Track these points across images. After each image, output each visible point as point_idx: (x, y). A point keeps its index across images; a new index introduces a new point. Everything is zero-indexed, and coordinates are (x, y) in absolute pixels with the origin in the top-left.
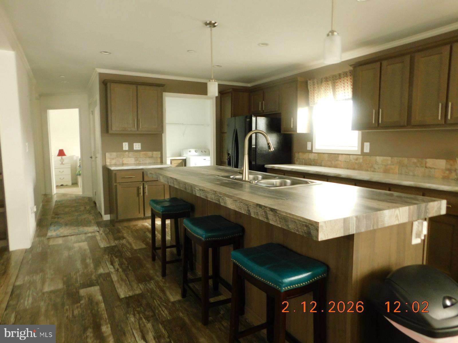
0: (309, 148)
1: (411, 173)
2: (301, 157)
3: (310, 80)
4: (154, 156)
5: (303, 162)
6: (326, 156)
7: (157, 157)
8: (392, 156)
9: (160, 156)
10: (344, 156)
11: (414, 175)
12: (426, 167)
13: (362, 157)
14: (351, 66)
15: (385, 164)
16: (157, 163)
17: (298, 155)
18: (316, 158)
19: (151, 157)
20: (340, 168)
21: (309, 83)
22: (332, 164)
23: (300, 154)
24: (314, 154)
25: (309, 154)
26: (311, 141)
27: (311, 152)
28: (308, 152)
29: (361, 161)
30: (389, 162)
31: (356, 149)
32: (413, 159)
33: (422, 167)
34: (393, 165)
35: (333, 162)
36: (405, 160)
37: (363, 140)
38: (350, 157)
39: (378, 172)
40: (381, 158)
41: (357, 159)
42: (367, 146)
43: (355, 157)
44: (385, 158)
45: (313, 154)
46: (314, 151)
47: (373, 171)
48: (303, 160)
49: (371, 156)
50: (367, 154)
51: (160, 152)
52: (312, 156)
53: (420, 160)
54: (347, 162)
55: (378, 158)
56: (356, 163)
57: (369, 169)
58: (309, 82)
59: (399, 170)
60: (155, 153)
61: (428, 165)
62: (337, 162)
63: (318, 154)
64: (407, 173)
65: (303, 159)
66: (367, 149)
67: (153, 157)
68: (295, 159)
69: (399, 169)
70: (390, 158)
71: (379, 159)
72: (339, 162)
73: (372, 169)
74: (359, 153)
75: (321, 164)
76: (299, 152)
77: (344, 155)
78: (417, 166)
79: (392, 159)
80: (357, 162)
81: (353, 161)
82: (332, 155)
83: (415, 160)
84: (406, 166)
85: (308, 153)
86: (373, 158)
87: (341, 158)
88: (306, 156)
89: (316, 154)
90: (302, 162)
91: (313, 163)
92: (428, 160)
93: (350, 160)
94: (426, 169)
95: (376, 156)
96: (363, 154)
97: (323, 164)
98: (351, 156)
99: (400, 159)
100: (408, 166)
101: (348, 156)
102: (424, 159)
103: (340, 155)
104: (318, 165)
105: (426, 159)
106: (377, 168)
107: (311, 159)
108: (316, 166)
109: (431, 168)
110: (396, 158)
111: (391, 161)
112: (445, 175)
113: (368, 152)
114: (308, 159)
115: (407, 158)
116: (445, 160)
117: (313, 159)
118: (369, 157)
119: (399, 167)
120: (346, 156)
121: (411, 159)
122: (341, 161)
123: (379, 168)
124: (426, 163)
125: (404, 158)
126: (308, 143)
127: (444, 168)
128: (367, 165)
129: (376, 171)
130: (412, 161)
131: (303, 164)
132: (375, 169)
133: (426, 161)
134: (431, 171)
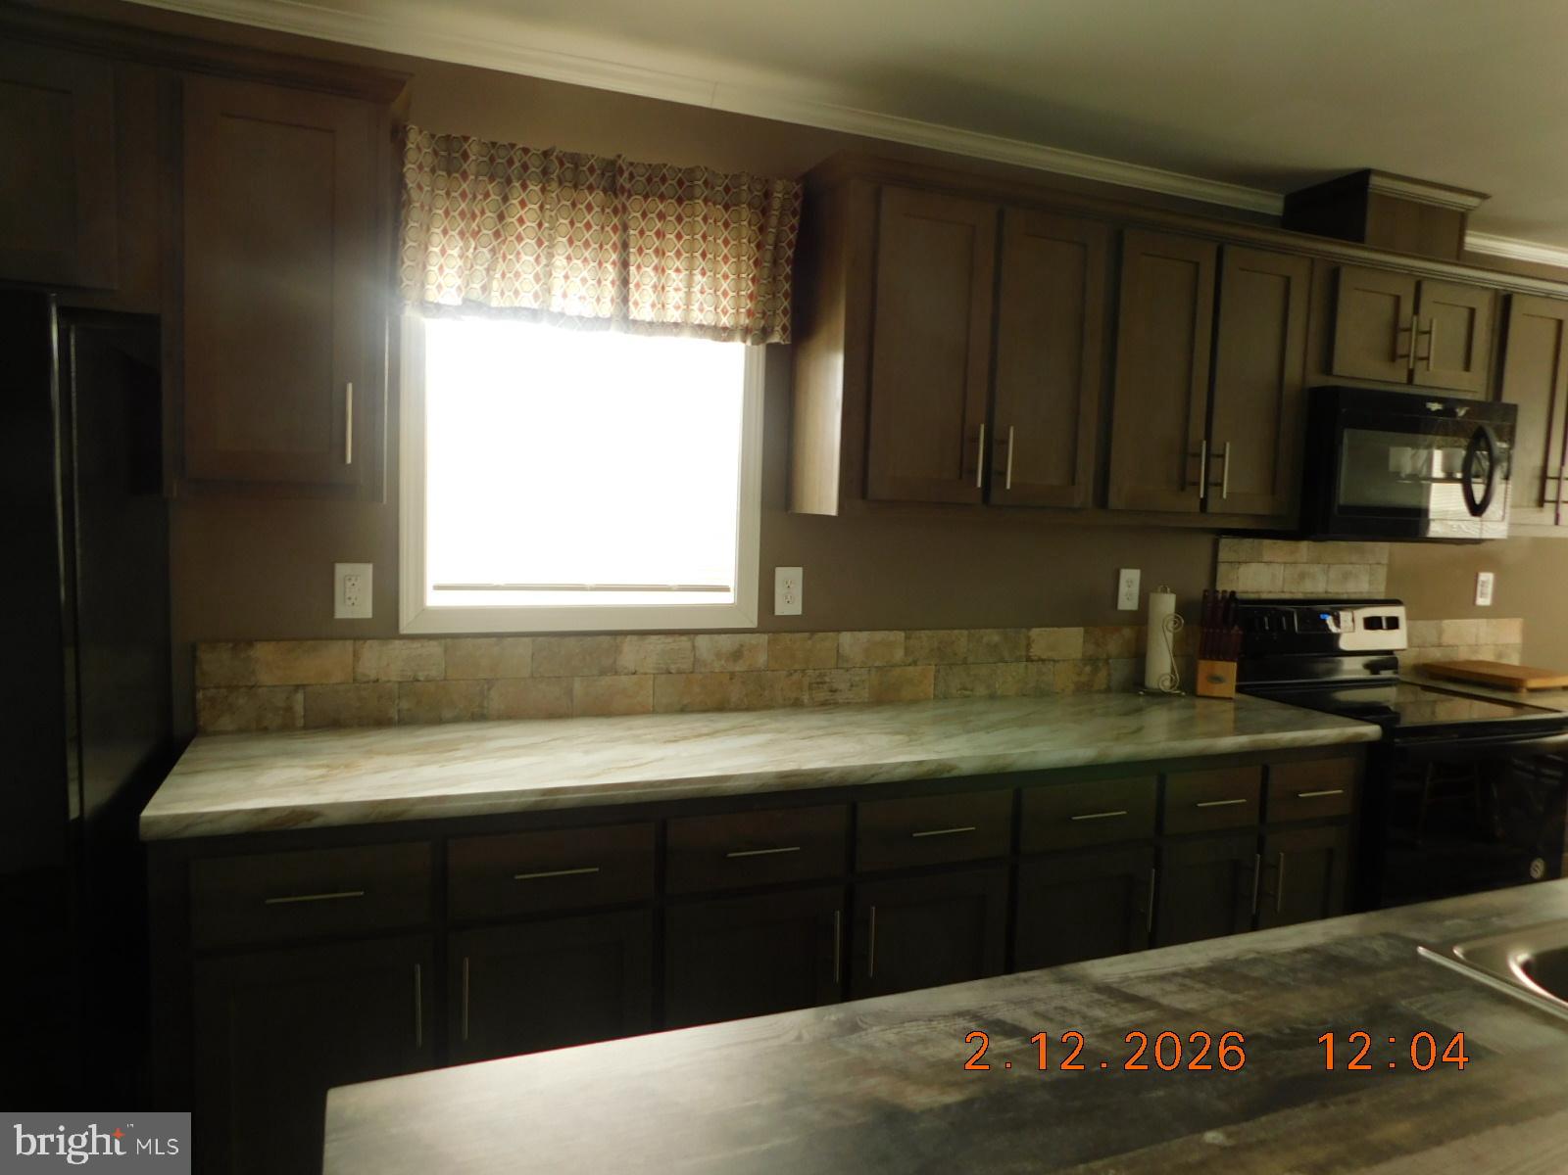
0: (355, 609)
1: (981, 690)
2: (265, 678)
5: (299, 708)
8: (908, 627)
10: (656, 644)
11: (992, 697)
12: (1029, 659)
13: (764, 638)
15: (878, 663)
18: (434, 673)
20: (629, 712)
22: (570, 692)
24: (415, 645)
25: (356, 656)
28: (344, 638)
29: (762, 659)
30: (899, 654)
31: (729, 598)
32: (988, 631)
33: (1018, 660)
34: (915, 663)
35: (578, 686)
36: (961, 639)
37: (773, 555)
38: (694, 647)
39: (847, 704)
40: (864, 636)
41: (737, 655)
42: (790, 583)
43: (726, 643)
44: (879, 636)
45: (397, 643)
46: (408, 624)
47: (825, 704)
48: (300, 697)
49: (813, 632)
50: (789, 624)
52: (381, 662)
53: (1010, 632)
54: (680, 672)
55: (846, 638)
56: (732, 675)
57: (806, 698)
59: (936, 686)
61: (1036, 651)
62: (607, 680)
63: (449, 641)
64: (966, 689)
65: (297, 687)
66: (790, 600)
69: (936, 678)
70: (902, 634)
71: (852, 642)
72: (624, 678)
73: (821, 696)
74: (751, 620)
75: (481, 706)
76: (243, 642)
77: (654, 638)
78: (1002, 660)
79: (907, 638)
80: (739, 667)
81: (717, 666)
82: (571, 642)
83: (993, 636)
84: (965, 662)
85: (349, 644)
86: (825, 642)
87: (630, 655)
88: (328, 664)
89: (435, 648)
90: (289, 709)
91: (405, 705)
92: (1035, 632)
93: (696, 660)
94: (1031, 665)
95: (839, 631)
96: (771, 623)
97: (495, 702)
98: (702, 641)
99: (942, 633)
100: (971, 659)
101: (684, 642)
102: (1024, 630)
103: (629, 637)
104: (447, 714)
105: (1029, 628)
106: (842, 686)
107: (377, 680)
108: (437, 721)
109: (1043, 661)
110: (924, 634)
111: (906, 649)
112: (1084, 679)
113: (800, 613)
114: (355, 680)
115: (965, 632)
116: (1082, 629)
117: (399, 680)
118: (807, 634)
119: (938, 671)
120: (670, 639)
121: (982, 631)
122: (634, 673)
123: (852, 686)
124: (1028, 646)
125: (956, 632)
126: (342, 570)
127: (1079, 656)
128: (796, 677)
129: (840, 701)
130: (985, 640)
131: (300, 722)
132: (835, 691)
133: (1029, 638)
134: (1044, 670)
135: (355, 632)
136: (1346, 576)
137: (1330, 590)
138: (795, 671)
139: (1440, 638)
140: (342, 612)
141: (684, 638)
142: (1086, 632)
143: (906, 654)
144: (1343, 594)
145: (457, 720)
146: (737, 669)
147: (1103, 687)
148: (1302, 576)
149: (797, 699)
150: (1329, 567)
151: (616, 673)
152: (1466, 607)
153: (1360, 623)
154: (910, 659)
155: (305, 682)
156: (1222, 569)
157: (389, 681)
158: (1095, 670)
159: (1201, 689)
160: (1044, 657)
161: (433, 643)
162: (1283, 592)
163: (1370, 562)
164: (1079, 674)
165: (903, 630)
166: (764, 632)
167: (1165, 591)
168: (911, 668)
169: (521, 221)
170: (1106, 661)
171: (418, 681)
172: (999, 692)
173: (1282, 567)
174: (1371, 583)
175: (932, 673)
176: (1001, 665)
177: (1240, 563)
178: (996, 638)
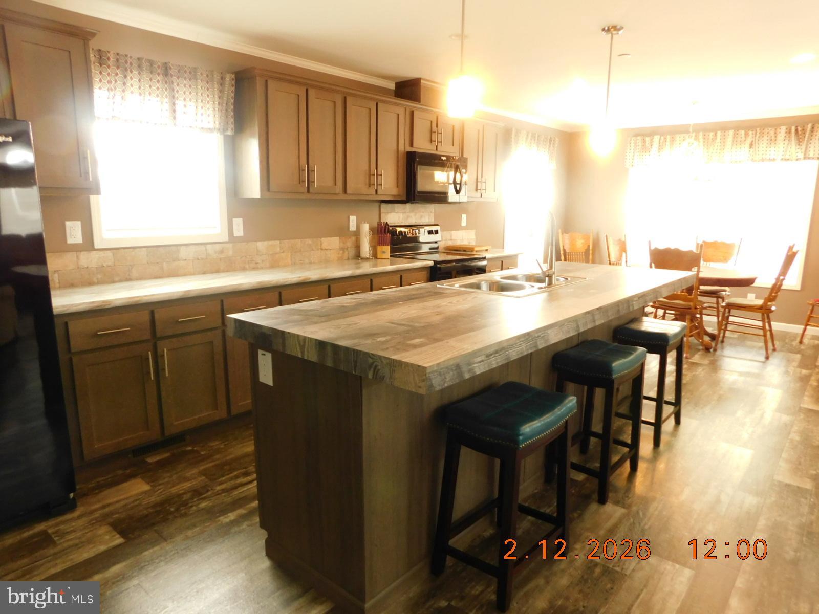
5: (56, 280)
10: (192, 248)
11: (310, 263)
12: (322, 249)
13: (230, 245)
15: (271, 253)
18: (110, 263)
20: (185, 275)
22: (162, 268)
24: (101, 253)
25: (78, 257)
27: (83, 248)
28: (72, 251)
29: (231, 253)
30: (278, 249)
31: (217, 231)
32: (308, 239)
33: (318, 250)
34: (283, 252)
35: (165, 265)
36: (298, 243)
38: (206, 249)
39: (263, 268)
40: (266, 243)
41: (222, 252)
42: (238, 224)
43: (218, 247)
44: (271, 243)
45: (94, 252)
46: (98, 245)
47: (254, 269)
48: (56, 275)
49: (248, 242)
50: (239, 239)
52: (88, 260)
53: (315, 240)
54: (202, 259)
55: (259, 244)
56: (221, 259)
57: (247, 266)
59: (291, 260)
61: (325, 245)
62: (175, 263)
63: (115, 251)
64: (301, 261)
65: (55, 272)
66: (239, 231)
69: (291, 257)
70: (278, 242)
71: (262, 245)
72: (182, 262)
73: (252, 265)
74: (227, 240)
75: (129, 275)
77: (191, 246)
78: (313, 250)
79: (280, 243)
80: (222, 256)
81: (215, 256)
82: (161, 249)
83: (309, 241)
84: (300, 250)
85: (74, 254)
86: (252, 245)
87: (183, 253)
89: (109, 254)
91: (99, 276)
93: (207, 254)
94: (322, 251)
95: (257, 241)
96: (232, 238)
97: (134, 273)
98: (209, 247)
99: (293, 241)
100: (302, 250)
101: (203, 248)
102: (319, 239)
103: (182, 247)
104: (117, 279)
105: (321, 238)
106: (259, 262)
107: (87, 268)
108: (114, 282)
109: (326, 250)
110: (286, 241)
111: (280, 247)
112: (340, 256)
113: (243, 235)
114: (78, 268)
115: (300, 240)
116: (338, 238)
117: (97, 266)
118: (246, 243)
119: (291, 255)
120: (197, 247)
121: (305, 240)
122: (186, 260)
123: (263, 261)
124: (321, 244)
125: (297, 240)
126: (68, 224)
127: (338, 248)
128: (243, 259)
129: (259, 267)
130: (307, 243)
131: (57, 285)
132: (256, 263)
133: (321, 241)
134: (327, 253)
135: (76, 248)
136: (421, 217)
137: (417, 222)
138: (243, 257)
139: (451, 237)
140: (70, 241)
141: (202, 246)
142: (340, 239)
143: (280, 249)
144: (420, 222)
145: (120, 281)
147: (347, 258)
148: (408, 217)
149: (244, 267)
151: (179, 260)
152: (458, 227)
153: (427, 233)
154: (281, 251)
155: (58, 269)
156: (382, 215)
157: (92, 267)
158: (344, 252)
159: (378, 257)
160: (327, 248)
161: (108, 252)
162: (401, 223)
163: (428, 212)
164: (339, 254)
165: (279, 240)
166: (231, 243)
167: (365, 223)
168: (282, 254)
169: (132, 85)
170: (347, 249)
171: (104, 267)
172: (313, 261)
173: (401, 214)
174: (429, 218)
175: (289, 256)
176: (313, 252)
177: (388, 213)
178: (310, 242)
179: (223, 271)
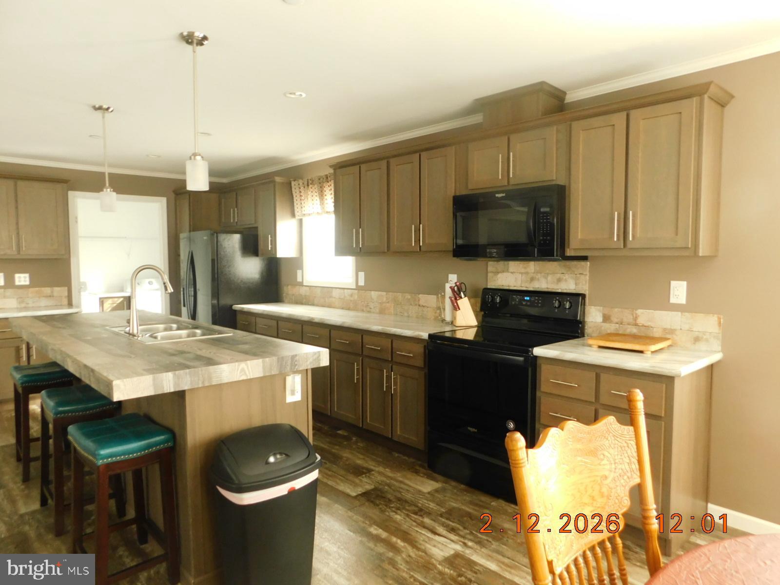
0: (299, 279)
1: (406, 314)
2: (290, 293)
3: (294, 181)
4: (55, 294)
6: (319, 291)
7: (61, 297)
8: (387, 291)
9: (66, 294)
10: (338, 291)
11: (409, 316)
12: (419, 306)
13: (356, 291)
14: (331, 167)
15: (380, 302)
16: (61, 305)
17: (288, 290)
18: (308, 294)
19: (50, 296)
21: (293, 185)
22: (325, 301)
23: (289, 287)
24: (306, 288)
26: (301, 268)
27: (301, 284)
28: (298, 285)
29: (356, 297)
30: (385, 299)
31: (350, 280)
32: (407, 294)
33: (416, 305)
34: (388, 302)
35: (327, 300)
36: (399, 296)
37: (358, 270)
38: (344, 293)
39: (374, 313)
40: (377, 293)
41: (352, 295)
42: (362, 276)
43: (350, 292)
44: (380, 293)
45: (304, 287)
46: (305, 284)
47: (368, 312)
48: (293, 297)
49: (366, 290)
50: (361, 288)
51: (66, 288)
52: (303, 291)
53: (413, 295)
54: (342, 299)
55: (373, 292)
56: (351, 301)
57: (365, 309)
58: (293, 183)
59: (394, 310)
60: (56, 289)
61: (421, 303)
62: (330, 299)
63: (310, 288)
64: (401, 313)
65: (293, 295)
66: (362, 283)
67: (53, 296)
68: (284, 295)
69: (394, 308)
70: (385, 293)
71: (374, 294)
72: (334, 299)
74: (354, 287)
76: (288, 285)
77: (337, 289)
78: (411, 305)
79: (386, 294)
81: (348, 298)
82: (325, 289)
84: (401, 303)
85: (299, 287)
86: (368, 294)
87: (335, 293)
88: (296, 290)
89: (308, 289)
90: (293, 299)
91: (305, 300)
92: (421, 296)
93: (344, 296)
95: (371, 290)
96: (358, 288)
98: (346, 290)
99: (395, 294)
100: (403, 303)
101: (342, 290)
102: (417, 295)
104: (310, 303)
105: (419, 294)
106: (372, 307)
109: (424, 306)
110: (391, 293)
111: (386, 298)
112: (437, 315)
113: (363, 285)
115: (401, 294)
116: (436, 296)
118: (364, 291)
119: (394, 306)
121: (405, 294)
123: (374, 307)
124: (419, 300)
126: (298, 271)
127: (435, 306)
128: (363, 303)
130: (406, 297)
133: (419, 297)
134: (424, 310)
137: (548, 287)
138: (363, 301)
144: (558, 289)
146: (352, 299)
148: (532, 279)
149: (363, 309)
150: (548, 275)
156: (490, 275)
160: (424, 305)
162: (521, 287)
163: (576, 273)
164: (435, 313)
165: (385, 292)
168: (387, 304)
172: (411, 315)
173: (520, 275)
174: (576, 284)
176: (411, 306)
177: (498, 273)
178: (409, 297)
179: (352, 310)
